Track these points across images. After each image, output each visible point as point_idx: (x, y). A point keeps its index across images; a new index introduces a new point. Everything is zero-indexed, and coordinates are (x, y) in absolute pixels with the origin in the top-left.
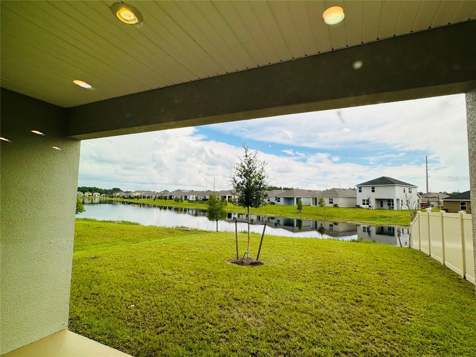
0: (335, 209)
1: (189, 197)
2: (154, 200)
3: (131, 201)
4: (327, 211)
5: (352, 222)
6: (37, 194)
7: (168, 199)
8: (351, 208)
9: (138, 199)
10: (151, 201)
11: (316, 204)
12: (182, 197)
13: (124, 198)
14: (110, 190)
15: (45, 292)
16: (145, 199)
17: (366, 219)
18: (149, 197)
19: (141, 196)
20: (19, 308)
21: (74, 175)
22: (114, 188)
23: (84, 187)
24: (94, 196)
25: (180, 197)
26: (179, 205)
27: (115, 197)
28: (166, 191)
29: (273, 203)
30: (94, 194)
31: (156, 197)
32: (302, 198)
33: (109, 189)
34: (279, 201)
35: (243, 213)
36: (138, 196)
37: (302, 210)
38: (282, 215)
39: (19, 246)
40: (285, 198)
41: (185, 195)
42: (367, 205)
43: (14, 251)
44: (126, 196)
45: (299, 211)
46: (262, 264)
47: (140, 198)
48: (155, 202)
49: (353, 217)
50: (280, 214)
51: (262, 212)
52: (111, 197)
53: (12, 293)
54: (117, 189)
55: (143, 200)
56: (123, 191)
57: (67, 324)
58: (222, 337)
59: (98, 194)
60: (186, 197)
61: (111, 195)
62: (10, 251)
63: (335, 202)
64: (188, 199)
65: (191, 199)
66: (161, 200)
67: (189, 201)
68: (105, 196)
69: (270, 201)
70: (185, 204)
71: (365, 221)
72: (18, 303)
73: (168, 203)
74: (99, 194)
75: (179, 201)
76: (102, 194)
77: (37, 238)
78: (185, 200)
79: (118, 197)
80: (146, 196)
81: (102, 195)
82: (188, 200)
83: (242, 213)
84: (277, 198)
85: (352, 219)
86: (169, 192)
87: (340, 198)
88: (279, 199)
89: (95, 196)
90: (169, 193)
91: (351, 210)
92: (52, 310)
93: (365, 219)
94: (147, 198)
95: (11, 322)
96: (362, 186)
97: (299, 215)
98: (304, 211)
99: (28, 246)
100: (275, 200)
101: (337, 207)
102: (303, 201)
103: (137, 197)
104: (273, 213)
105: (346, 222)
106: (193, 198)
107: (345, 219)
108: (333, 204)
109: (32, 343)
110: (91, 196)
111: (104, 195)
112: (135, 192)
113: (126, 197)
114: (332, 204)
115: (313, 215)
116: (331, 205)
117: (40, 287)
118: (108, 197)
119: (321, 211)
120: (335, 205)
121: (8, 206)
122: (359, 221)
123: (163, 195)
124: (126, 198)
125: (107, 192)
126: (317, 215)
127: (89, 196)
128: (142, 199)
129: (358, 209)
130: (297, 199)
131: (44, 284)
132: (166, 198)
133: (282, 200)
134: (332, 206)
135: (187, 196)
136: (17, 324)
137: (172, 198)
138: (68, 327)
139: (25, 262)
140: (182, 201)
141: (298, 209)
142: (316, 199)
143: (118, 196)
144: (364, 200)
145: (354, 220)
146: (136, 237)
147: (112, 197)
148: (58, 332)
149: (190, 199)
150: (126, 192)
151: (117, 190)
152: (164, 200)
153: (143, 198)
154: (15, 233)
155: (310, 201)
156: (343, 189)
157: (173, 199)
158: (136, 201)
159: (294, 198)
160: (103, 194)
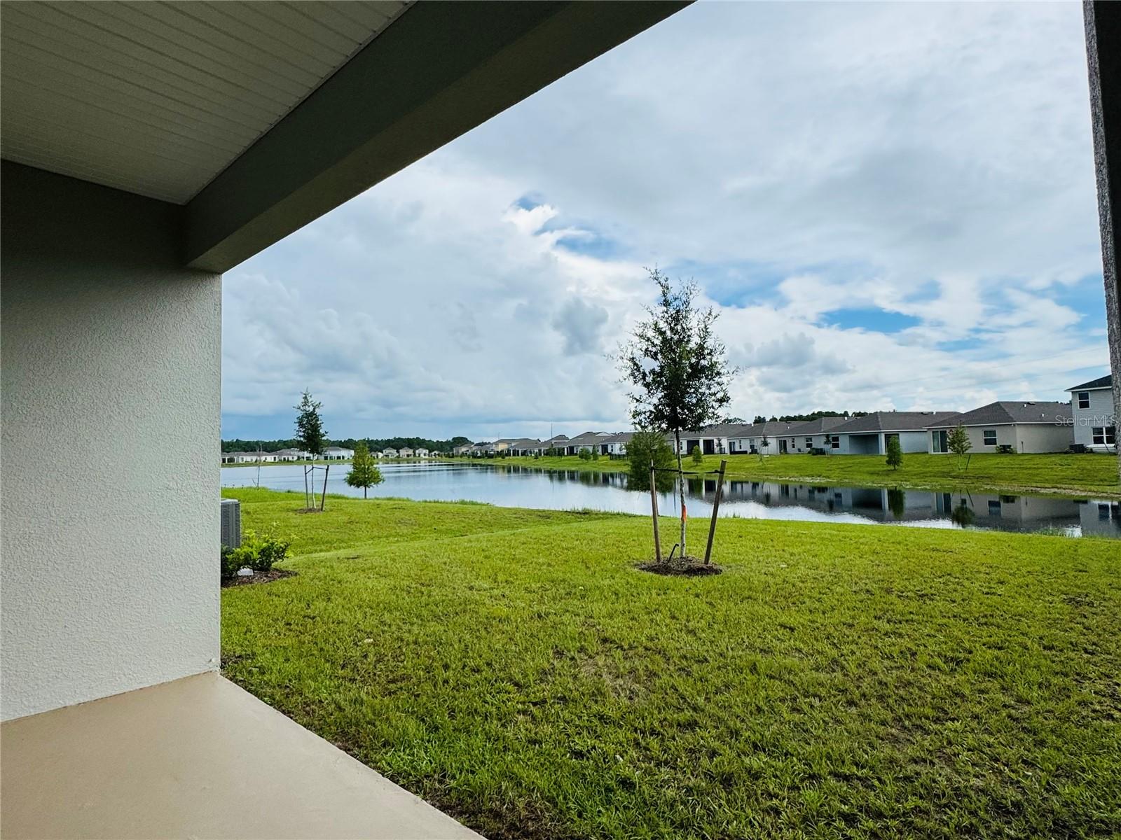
0: (1005, 460)
1: (612, 446)
2: (536, 458)
3: (490, 462)
4: (975, 465)
5: (1056, 490)
6: (131, 386)
7: (566, 453)
8: (1056, 453)
9: (503, 458)
10: (529, 460)
11: (944, 449)
12: (596, 449)
13: (474, 456)
14: (447, 442)
15: (165, 589)
16: (517, 457)
17: (1106, 480)
18: (525, 451)
19: (509, 451)
20: (109, 614)
21: (212, 347)
22: (456, 436)
23: (397, 437)
24: (417, 455)
25: (591, 449)
26: (589, 467)
27: (457, 456)
28: (562, 437)
29: (820, 452)
30: (417, 451)
31: (540, 450)
32: (901, 435)
33: (445, 440)
34: (836, 446)
35: (743, 478)
36: (502, 451)
37: (901, 464)
38: (845, 480)
39: (100, 489)
40: (853, 437)
41: (603, 444)
42: (1108, 443)
43: (91, 499)
44: (479, 452)
45: (892, 467)
46: (717, 572)
47: (507, 455)
48: (537, 463)
49: (1059, 477)
50: (838, 477)
51: (791, 474)
52: (450, 457)
53: (92, 584)
54: (462, 438)
55: (514, 460)
56: (473, 443)
57: (217, 660)
58: (524, 712)
59: (424, 451)
60: (605, 448)
61: (451, 453)
62: (82, 499)
63: (1001, 440)
64: (609, 451)
65: (617, 451)
66: (550, 458)
67: (613, 457)
68: (439, 455)
69: (813, 447)
70: (603, 464)
71: (1100, 489)
72: (108, 605)
73: (567, 463)
74: (427, 452)
75: (590, 458)
76: (433, 451)
77: (137, 475)
78: (603, 454)
79: (463, 455)
80: (518, 451)
81: (433, 453)
82: (610, 454)
83: (740, 479)
84: (830, 438)
85: (1056, 482)
86: (567, 439)
87: (1017, 428)
88: (836, 439)
89: (419, 455)
90: (567, 441)
91: (1056, 459)
92: (183, 628)
93: (1101, 480)
94: (522, 455)
95: (94, 641)
96: (1090, 391)
97: (894, 476)
98: (908, 466)
99: (119, 491)
100: (825, 443)
101: (1011, 453)
102: (906, 441)
103: (500, 454)
104: (819, 476)
105: (1037, 493)
106: (621, 449)
107: (1034, 485)
108: (998, 445)
109: (141, 689)
110: (412, 456)
111: (437, 452)
112: (496, 443)
113: (479, 455)
114: (995, 446)
115: (935, 476)
116: (991, 448)
117: (152, 577)
118: (444, 458)
119: (959, 463)
120: (1004, 446)
121: (72, 408)
122: (1082, 489)
123: (554, 447)
124: (479, 457)
125: (442, 446)
126: (945, 475)
127: (408, 456)
128: (512, 457)
129: (1079, 456)
130: (888, 437)
131: (160, 572)
132: (560, 453)
133: (844, 442)
134: (995, 451)
135: (607, 445)
136: (107, 645)
137: (575, 452)
138: (222, 667)
139: (114, 524)
140: (596, 457)
141: (889, 462)
142: (943, 434)
143: (463, 453)
144: (1098, 431)
145: (1064, 486)
146: (463, 524)
147: (451, 455)
148: (199, 674)
149: (613, 453)
150: (477, 445)
151: (460, 441)
152: (556, 458)
153: (514, 455)
154: (89, 464)
155: (926, 440)
156: (1028, 403)
157: (576, 454)
158: (498, 461)
159: (878, 435)
160: (435, 452)
